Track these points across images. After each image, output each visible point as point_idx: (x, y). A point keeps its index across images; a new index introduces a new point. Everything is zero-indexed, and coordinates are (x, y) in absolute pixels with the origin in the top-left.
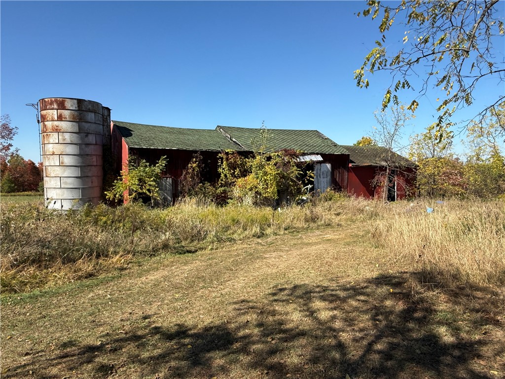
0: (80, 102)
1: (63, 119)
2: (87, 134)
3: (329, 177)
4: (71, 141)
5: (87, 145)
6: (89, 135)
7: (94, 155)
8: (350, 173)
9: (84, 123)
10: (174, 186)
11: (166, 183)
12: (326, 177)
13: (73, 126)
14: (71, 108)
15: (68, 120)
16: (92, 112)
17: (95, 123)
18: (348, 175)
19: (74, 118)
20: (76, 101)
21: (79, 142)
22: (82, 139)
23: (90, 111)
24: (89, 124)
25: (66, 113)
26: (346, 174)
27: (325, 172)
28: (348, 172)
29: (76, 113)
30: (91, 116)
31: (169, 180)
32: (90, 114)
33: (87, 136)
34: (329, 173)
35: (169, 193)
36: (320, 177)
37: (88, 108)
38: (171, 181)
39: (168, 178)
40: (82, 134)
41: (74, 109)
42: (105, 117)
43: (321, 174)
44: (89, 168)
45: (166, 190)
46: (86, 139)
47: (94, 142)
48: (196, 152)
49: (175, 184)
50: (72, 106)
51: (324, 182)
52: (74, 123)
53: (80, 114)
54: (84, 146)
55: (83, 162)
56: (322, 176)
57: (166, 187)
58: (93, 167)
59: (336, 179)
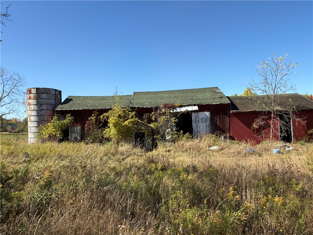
0: (38, 89)
1: (31, 99)
2: (41, 105)
3: (208, 122)
4: (34, 109)
5: (42, 110)
6: (42, 105)
7: (45, 115)
8: (232, 118)
9: (39, 100)
10: (82, 130)
11: (77, 129)
12: (205, 122)
13: (34, 101)
14: (34, 93)
15: (32, 98)
16: (44, 93)
17: (46, 99)
18: (229, 120)
19: (35, 98)
20: (35, 89)
21: (37, 109)
22: (38, 107)
23: (43, 93)
24: (43, 100)
25: (32, 95)
26: (228, 119)
27: (204, 119)
28: (229, 117)
29: (36, 95)
30: (44, 96)
31: (79, 127)
32: (43, 94)
33: (41, 106)
34: (208, 119)
35: (79, 135)
36: (199, 122)
37: (42, 91)
38: (80, 128)
39: (79, 126)
40: (38, 105)
41: (35, 93)
42: (57, 95)
43: (200, 120)
44: (42, 122)
45: (77, 133)
46: (41, 107)
47: (46, 109)
48: (94, 110)
49: (83, 129)
50: (34, 92)
51: (203, 126)
52: (35, 100)
53: (38, 95)
54: (39, 111)
55: (39, 119)
56: (200, 122)
57: (77, 131)
58: (45, 121)
59: (216, 124)
